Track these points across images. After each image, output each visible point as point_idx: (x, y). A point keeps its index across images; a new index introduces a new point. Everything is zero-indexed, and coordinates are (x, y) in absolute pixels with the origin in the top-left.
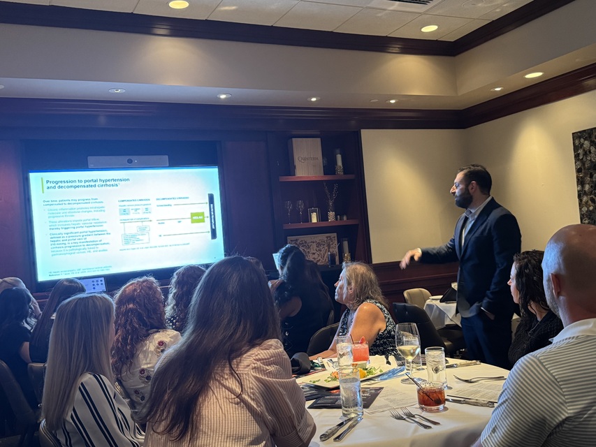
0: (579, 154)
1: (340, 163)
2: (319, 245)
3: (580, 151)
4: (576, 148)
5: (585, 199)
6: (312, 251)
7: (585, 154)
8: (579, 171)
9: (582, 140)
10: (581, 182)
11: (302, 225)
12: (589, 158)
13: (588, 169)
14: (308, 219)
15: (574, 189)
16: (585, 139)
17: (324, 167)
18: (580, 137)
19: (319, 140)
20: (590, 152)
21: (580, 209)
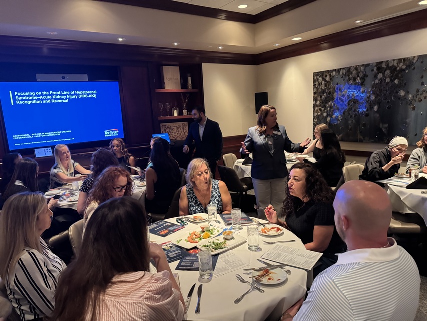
0: (316, 84)
1: (190, 82)
2: (178, 128)
3: (317, 83)
4: (315, 81)
5: (317, 109)
6: (174, 132)
7: (319, 85)
8: (315, 93)
9: (318, 77)
10: (315, 99)
11: (168, 117)
12: (321, 87)
13: (320, 93)
14: (172, 114)
15: (312, 103)
16: (320, 77)
17: (181, 84)
18: (317, 75)
19: (178, 68)
20: (322, 84)
21: (314, 114)
